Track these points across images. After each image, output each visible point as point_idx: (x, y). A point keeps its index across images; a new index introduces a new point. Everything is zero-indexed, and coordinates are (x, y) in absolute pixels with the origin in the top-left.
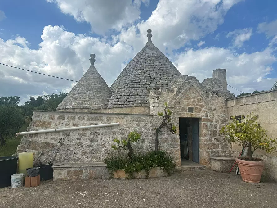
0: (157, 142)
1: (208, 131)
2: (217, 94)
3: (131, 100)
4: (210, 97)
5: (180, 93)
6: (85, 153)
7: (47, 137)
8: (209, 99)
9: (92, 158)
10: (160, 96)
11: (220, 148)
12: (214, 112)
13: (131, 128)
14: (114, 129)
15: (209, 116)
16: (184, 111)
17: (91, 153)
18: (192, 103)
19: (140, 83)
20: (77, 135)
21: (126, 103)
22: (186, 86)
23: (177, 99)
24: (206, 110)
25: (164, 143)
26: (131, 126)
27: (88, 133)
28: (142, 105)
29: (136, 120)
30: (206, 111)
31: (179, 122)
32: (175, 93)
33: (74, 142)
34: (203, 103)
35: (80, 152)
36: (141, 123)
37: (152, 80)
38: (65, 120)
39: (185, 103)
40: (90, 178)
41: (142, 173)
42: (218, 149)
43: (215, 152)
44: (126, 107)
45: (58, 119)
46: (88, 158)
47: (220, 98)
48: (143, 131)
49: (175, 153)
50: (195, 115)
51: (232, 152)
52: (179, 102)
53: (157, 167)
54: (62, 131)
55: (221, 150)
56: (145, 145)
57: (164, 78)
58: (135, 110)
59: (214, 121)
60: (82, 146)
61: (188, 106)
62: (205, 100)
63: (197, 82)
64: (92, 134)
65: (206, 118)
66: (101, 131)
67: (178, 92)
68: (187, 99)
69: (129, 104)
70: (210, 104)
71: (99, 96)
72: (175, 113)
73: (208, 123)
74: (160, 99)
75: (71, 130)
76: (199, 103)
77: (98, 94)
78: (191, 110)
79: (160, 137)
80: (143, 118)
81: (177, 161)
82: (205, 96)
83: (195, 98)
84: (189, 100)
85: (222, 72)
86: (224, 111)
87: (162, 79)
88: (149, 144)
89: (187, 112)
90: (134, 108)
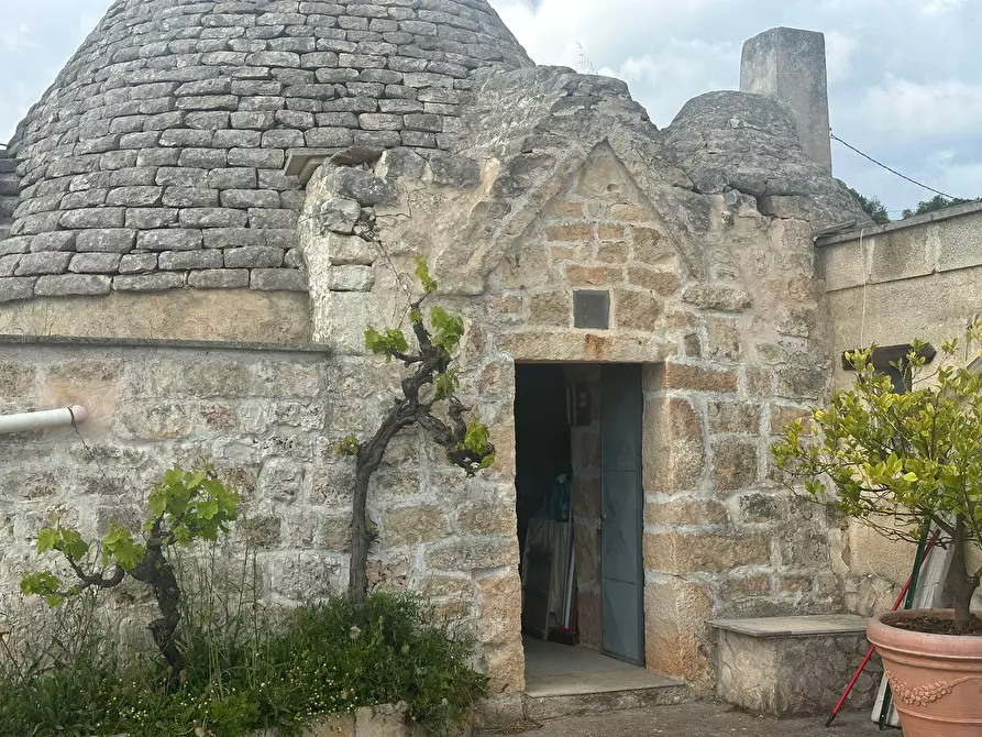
0: (362, 536)
1: (701, 449)
2: (762, 203)
3: (172, 237)
4: (716, 221)
5: (521, 190)
8: (709, 237)
10: (381, 215)
11: (776, 555)
12: (744, 322)
13: (169, 446)
14: (41, 454)
15: (706, 349)
16: (550, 321)
18: (603, 264)
19: (238, 118)
21: (136, 261)
22: (559, 144)
23: (498, 233)
24: (691, 309)
25: (413, 540)
26: (171, 428)
28: (257, 278)
29: (208, 387)
30: (691, 320)
31: (512, 397)
32: (485, 193)
34: (672, 266)
36: (247, 404)
37: (324, 99)
39: (555, 261)
42: (763, 569)
43: (743, 586)
44: (131, 292)
47: (779, 230)
48: (260, 466)
49: (483, 607)
50: (621, 343)
51: (850, 586)
52: (512, 259)
53: (359, 704)
55: (783, 570)
56: (275, 561)
57: (412, 82)
58: (200, 312)
59: (742, 384)
61: (577, 282)
62: (684, 240)
63: (637, 119)
65: (691, 361)
67: (511, 182)
68: (569, 232)
69: (157, 269)
70: (714, 270)
72: (490, 335)
73: (704, 399)
74: (382, 234)
76: (647, 260)
78: (591, 309)
79: (386, 503)
80: (257, 368)
81: (497, 659)
82: (683, 213)
83: (620, 229)
84: (580, 244)
85: (803, 54)
86: (805, 318)
87: (397, 90)
88: (304, 556)
89: (565, 323)
90: (196, 302)
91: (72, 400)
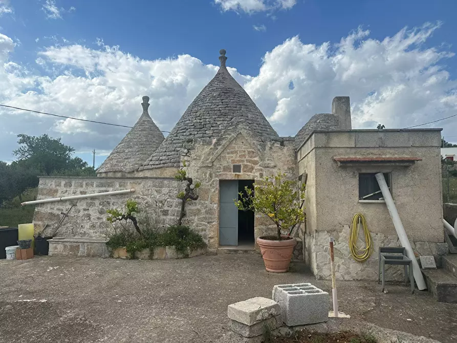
0: (183, 214)
2: (282, 144)
3: (164, 158)
4: (267, 148)
5: (220, 145)
6: (93, 226)
7: (53, 206)
8: (265, 152)
9: (101, 233)
10: (192, 152)
12: (275, 170)
13: (149, 196)
14: (128, 197)
15: (265, 176)
16: (227, 171)
17: (100, 226)
18: (240, 159)
19: (185, 134)
20: (85, 205)
21: (157, 163)
22: (229, 135)
23: (215, 154)
24: (261, 168)
25: (195, 215)
26: (149, 193)
27: (97, 202)
28: (175, 165)
29: (156, 185)
30: (261, 170)
31: (218, 187)
32: (212, 146)
33: (81, 214)
34: (257, 159)
35: (87, 226)
36: (164, 188)
37: (201, 128)
38: (72, 187)
39: (229, 159)
40: (88, 255)
41: (146, 252)
44: (155, 168)
45: (65, 185)
46: (96, 233)
47: (285, 149)
48: (166, 200)
49: (209, 230)
50: (244, 175)
52: (219, 158)
53: (166, 245)
54: (69, 200)
56: (167, 218)
57: (219, 123)
58: (166, 171)
60: (90, 219)
61: (233, 163)
62: (259, 153)
64: (102, 204)
65: (260, 179)
66: (112, 200)
67: (218, 144)
68: (232, 153)
70: (266, 159)
71: (138, 154)
72: (214, 174)
74: (192, 155)
75: (78, 199)
76: (251, 157)
77: (137, 152)
78: (237, 168)
79: (189, 208)
80: (166, 182)
81: (212, 241)
82: (259, 147)
83: (244, 151)
84: (235, 155)
85: (343, 102)
86: (292, 169)
87: (214, 125)
88: (173, 217)
89: (231, 171)
90: (165, 170)
91: (133, 188)
